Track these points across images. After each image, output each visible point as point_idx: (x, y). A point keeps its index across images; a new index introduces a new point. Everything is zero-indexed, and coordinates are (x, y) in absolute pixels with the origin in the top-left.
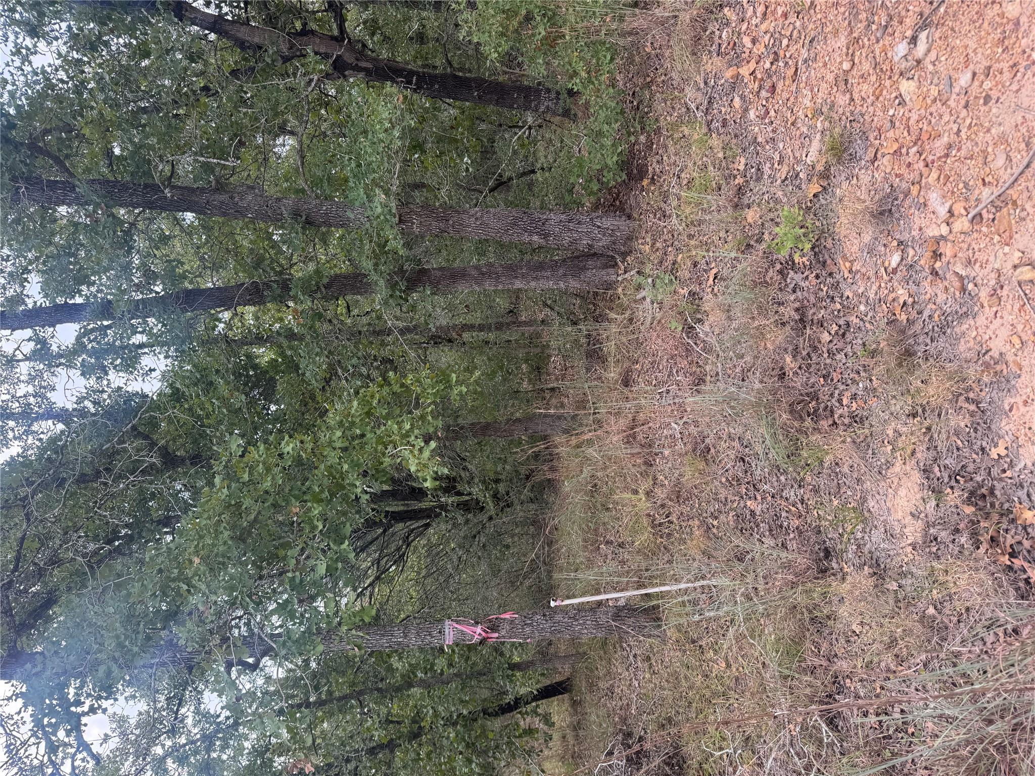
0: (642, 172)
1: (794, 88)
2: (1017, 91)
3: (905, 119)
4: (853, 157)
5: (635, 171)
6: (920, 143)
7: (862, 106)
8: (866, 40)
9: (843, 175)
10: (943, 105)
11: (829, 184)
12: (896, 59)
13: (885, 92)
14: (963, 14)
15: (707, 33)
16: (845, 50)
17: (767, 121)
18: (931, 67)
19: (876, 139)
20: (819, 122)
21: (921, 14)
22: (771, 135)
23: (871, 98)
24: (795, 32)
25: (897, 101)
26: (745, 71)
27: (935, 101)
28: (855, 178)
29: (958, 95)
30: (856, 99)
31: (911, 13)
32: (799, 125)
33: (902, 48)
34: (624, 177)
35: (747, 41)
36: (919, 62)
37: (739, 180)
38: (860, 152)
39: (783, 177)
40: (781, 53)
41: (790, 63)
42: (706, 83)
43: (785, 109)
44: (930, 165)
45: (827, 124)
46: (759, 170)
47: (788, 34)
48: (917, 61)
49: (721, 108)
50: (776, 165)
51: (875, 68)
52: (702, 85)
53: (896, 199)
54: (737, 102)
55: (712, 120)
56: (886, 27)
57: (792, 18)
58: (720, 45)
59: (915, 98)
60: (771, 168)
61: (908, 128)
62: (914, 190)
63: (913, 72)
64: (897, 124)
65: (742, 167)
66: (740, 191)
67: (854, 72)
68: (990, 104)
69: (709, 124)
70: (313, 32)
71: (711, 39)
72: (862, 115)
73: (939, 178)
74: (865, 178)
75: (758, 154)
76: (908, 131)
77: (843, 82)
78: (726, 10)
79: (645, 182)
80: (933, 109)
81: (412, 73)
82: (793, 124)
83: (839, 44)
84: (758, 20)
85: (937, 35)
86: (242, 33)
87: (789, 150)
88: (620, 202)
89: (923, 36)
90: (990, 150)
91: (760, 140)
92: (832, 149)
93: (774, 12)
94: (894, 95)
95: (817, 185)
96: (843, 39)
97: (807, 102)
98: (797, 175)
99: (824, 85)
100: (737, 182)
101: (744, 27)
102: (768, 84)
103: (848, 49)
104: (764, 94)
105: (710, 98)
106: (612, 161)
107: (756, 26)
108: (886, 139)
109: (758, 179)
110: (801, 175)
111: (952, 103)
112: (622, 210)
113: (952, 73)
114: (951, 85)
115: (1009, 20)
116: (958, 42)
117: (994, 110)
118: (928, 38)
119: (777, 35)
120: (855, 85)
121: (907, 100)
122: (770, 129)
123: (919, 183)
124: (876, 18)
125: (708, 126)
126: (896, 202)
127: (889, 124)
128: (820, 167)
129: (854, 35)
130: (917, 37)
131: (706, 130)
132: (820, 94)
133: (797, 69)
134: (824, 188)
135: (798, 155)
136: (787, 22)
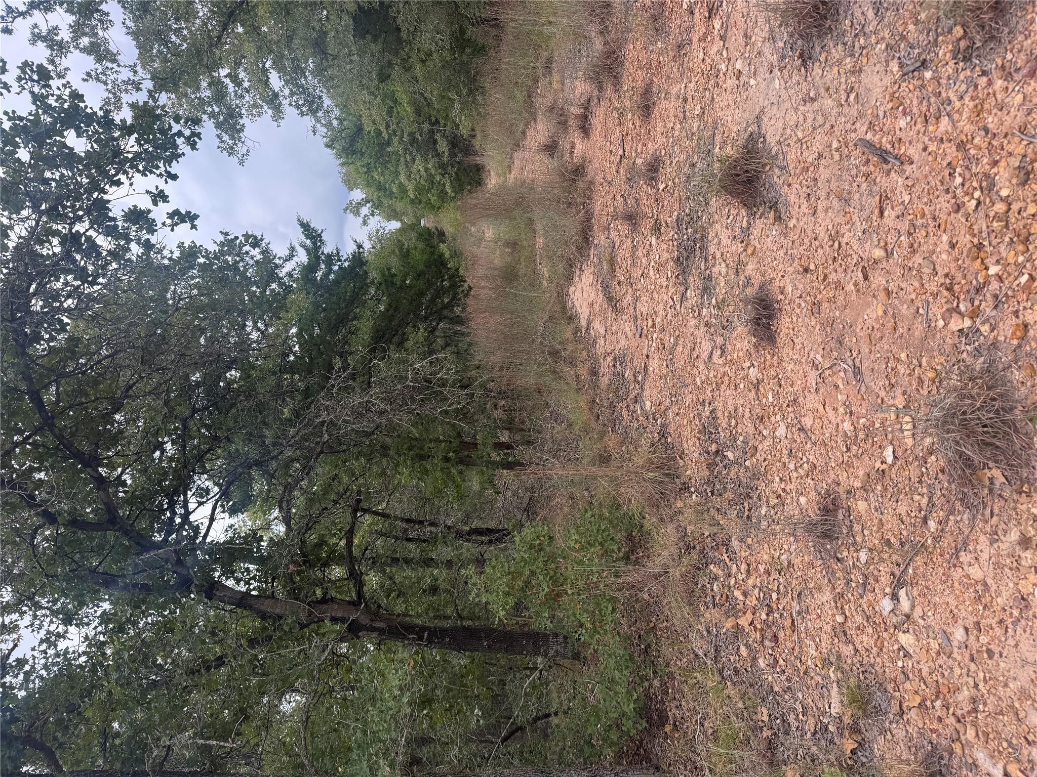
0: (663, 719)
1: (795, 637)
2: (1016, 646)
3: (916, 671)
4: (878, 710)
5: (655, 717)
6: (941, 696)
7: (868, 656)
8: (850, 595)
9: (875, 729)
10: (949, 657)
11: (863, 739)
12: (885, 613)
13: (886, 644)
14: (931, 575)
15: (699, 586)
16: (833, 604)
17: (778, 670)
18: (921, 622)
19: (895, 691)
20: (831, 672)
21: (893, 574)
22: (787, 684)
23: (875, 649)
24: (781, 587)
25: (901, 653)
26: (744, 621)
27: (938, 653)
28: (888, 733)
29: (959, 648)
30: (860, 649)
31: (882, 573)
32: (812, 675)
33: (886, 605)
34: (645, 724)
35: (738, 594)
36: (908, 616)
37: (766, 733)
38: (884, 705)
39: (812, 730)
40: (774, 606)
41: (785, 614)
42: (708, 632)
43: (793, 658)
44: (963, 720)
45: (839, 675)
46: (784, 721)
47: (775, 588)
48: (905, 616)
49: (729, 657)
50: (801, 716)
51: (868, 621)
52: (705, 634)
53: (941, 758)
54: (743, 651)
55: (723, 668)
56: (864, 585)
57: (775, 575)
58: (713, 597)
59: (918, 651)
60: (797, 719)
61: (922, 679)
62: (957, 748)
63: (906, 625)
64: (911, 675)
65: (766, 719)
66: (770, 745)
67: (849, 624)
68: (995, 658)
69: (721, 672)
70: (332, 600)
71: (703, 591)
72: (873, 666)
73: (977, 735)
74: (900, 734)
75: (778, 703)
76: (925, 683)
77: (840, 632)
78: (712, 567)
79: (668, 728)
80: (940, 661)
81: (423, 628)
82: (805, 673)
83: (825, 599)
84: (744, 576)
85: (915, 593)
86: (267, 606)
87: (810, 700)
88: (645, 750)
89: (902, 593)
90: (1017, 705)
91: (776, 689)
92: (854, 702)
93: (756, 569)
94: (896, 647)
95: (850, 741)
96: (828, 594)
97: (812, 651)
98: (826, 728)
99: (824, 636)
100: (765, 734)
101: (732, 582)
102: (769, 635)
103: (836, 602)
104: (767, 643)
105: (715, 646)
106: (629, 708)
107: (743, 580)
108: (906, 691)
109: (787, 733)
110: (831, 728)
111: (955, 655)
112: (649, 760)
113: (945, 628)
114: (949, 639)
115: (977, 582)
116: (938, 599)
117: (1002, 665)
118: (907, 595)
119: (765, 589)
120: (854, 636)
121: (911, 652)
122: (783, 678)
123: (959, 739)
124: (852, 576)
125: (720, 674)
126: (943, 762)
127: (902, 676)
128: (847, 720)
129: (837, 591)
130: (897, 594)
131: (720, 679)
132: (823, 644)
133: (793, 621)
134: (860, 744)
135: (820, 705)
136: (771, 578)
